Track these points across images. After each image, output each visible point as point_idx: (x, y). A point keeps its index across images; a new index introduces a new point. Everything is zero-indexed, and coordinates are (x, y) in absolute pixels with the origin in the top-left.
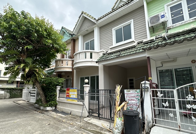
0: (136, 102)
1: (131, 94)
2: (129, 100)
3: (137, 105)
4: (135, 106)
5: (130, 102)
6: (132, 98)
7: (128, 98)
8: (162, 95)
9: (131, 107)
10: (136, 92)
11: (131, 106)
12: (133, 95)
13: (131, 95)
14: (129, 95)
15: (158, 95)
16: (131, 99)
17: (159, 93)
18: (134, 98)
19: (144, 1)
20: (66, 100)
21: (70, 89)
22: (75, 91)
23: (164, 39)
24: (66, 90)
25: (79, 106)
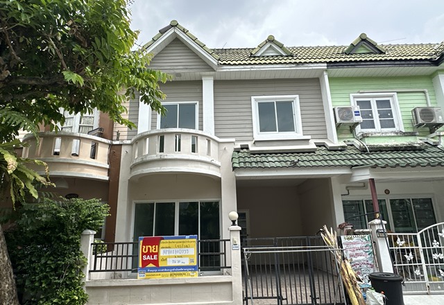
0: (365, 259)
1: (355, 243)
2: (351, 256)
3: (368, 264)
4: (365, 266)
5: (354, 259)
6: (358, 252)
7: (349, 252)
8: (403, 242)
9: (358, 269)
10: (364, 241)
11: (358, 266)
12: (359, 246)
13: (354, 246)
14: (352, 246)
15: (398, 243)
16: (356, 254)
17: (399, 239)
18: (362, 251)
19: (325, 73)
20: (139, 277)
21: (163, 239)
22: (187, 244)
23: (363, 151)
24: (141, 242)
25: (208, 288)
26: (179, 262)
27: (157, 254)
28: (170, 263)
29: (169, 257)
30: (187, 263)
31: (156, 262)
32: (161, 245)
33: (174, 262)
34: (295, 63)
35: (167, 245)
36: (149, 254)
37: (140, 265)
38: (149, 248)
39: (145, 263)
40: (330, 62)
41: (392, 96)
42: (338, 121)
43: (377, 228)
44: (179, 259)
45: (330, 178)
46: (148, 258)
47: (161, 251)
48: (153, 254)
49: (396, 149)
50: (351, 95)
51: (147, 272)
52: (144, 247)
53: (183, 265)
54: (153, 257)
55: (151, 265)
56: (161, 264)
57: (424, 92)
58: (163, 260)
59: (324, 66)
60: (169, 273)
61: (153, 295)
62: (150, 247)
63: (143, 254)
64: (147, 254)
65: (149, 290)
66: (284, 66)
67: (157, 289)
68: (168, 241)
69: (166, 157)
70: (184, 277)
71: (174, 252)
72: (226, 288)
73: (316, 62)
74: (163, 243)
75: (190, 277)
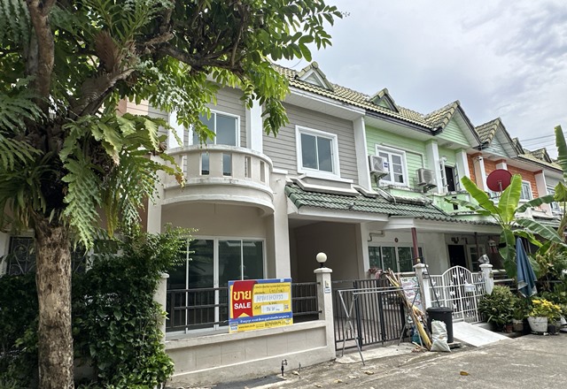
1: (408, 284)
3: (417, 302)
6: (411, 291)
7: (406, 292)
8: (435, 282)
10: (414, 282)
12: (411, 286)
13: (408, 287)
16: (410, 293)
17: (433, 280)
18: (413, 291)
19: (362, 119)
20: (230, 331)
21: (256, 283)
22: (282, 288)
23: (391, 201)
24: (232, 287)
25: (303, 336)
26: (273, 309)
27: (251, 301)
28: (264, 311)
29: (264, 304)
30: (281, 309)
31: (249, 311)
32: (255, 290)
33: (269, 309)
34: (342, 101)
35: (261, 290)
36: (241, 301)
37: (231, 316)
38: (241, 294)
39: (237, 313)
40: (369, 110)
41: (402, 154)
42: (373, 170)
43: (423, 270)
44: (273, 305)
45: (359, 224)
46: (241, 306)
47: (255, 297)
48: (246, 301)
49: (411, 203)
50: (377, 145)
51: (240, 323)
52: (235, 293)
53: (278, 312)
54: (246, 305)
55: (244, 315)
56: (255, 313)
57: (421, 155)
58: (257, 308)
59: (363, 112)
60: (264, 323)
61: (248, 350)
62: (242, 292)
63: (234, 302)
64: (238, 302)
65: (243, 344)
66: (332, 101)
67: (252, 343)
68: (262, 285)
69: (236, 183)
70: (279, 326)
71: (269, 298)
72: (320, 333)
73: (358, 106)
74: (257, 288)
75: (285, 325)
